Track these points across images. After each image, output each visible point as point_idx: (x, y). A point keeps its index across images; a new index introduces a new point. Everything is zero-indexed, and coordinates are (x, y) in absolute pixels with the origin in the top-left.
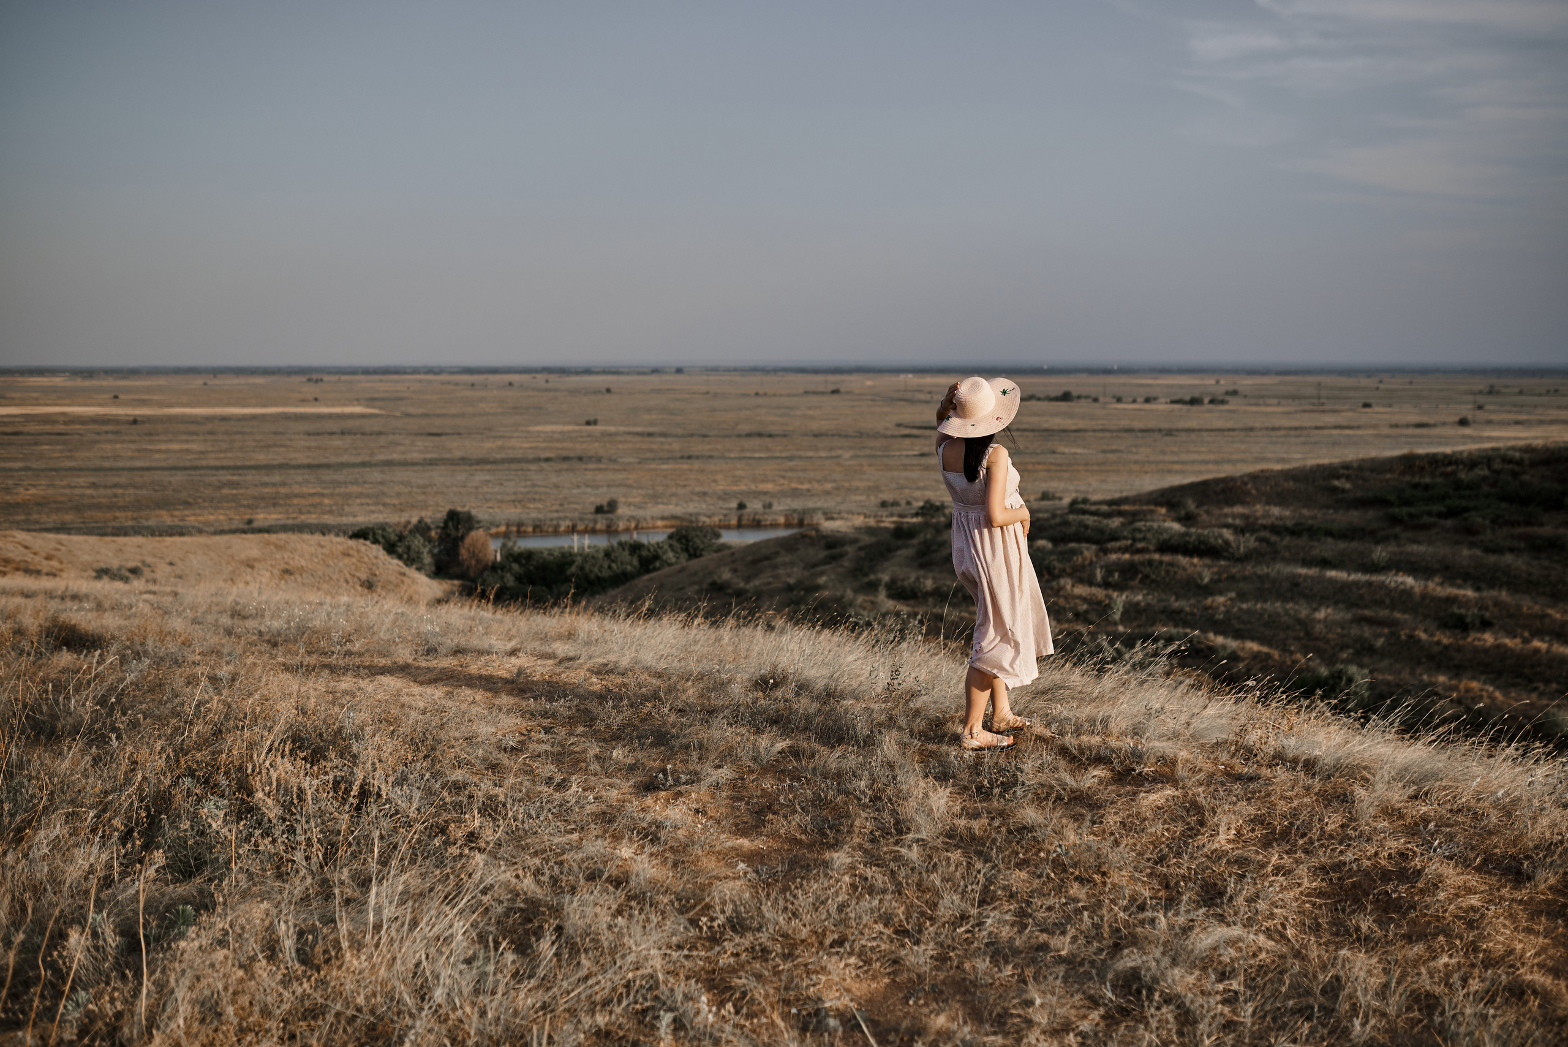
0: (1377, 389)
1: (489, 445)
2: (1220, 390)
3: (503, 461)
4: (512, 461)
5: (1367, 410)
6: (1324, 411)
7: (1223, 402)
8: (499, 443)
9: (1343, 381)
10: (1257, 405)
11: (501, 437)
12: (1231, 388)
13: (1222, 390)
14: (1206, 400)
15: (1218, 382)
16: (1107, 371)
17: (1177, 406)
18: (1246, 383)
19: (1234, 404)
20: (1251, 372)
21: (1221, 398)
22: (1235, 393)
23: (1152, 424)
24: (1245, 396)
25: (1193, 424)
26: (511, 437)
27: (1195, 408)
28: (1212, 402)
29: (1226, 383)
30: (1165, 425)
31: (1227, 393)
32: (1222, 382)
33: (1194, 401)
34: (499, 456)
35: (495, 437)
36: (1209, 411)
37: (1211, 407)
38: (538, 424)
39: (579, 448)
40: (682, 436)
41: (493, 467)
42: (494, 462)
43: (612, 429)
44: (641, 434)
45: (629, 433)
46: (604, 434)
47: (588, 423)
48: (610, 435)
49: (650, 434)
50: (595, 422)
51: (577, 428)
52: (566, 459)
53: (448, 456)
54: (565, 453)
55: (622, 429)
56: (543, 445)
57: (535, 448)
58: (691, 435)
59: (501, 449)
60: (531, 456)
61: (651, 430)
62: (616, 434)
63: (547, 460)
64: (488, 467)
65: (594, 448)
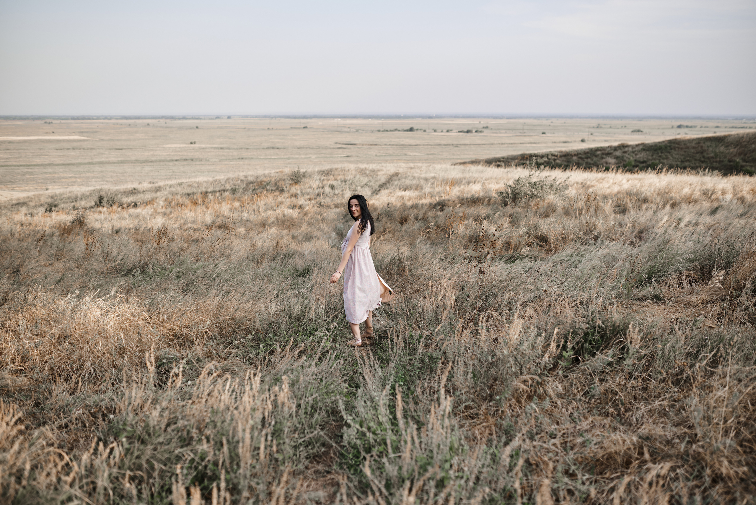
0: (550, 125)
1: (146, 154)
2: (480, 127)
3: (156, 161)
4: (160, 161)
6: (525, 136)
7: (481, 132)
8: (151, 153)
10: (496, 133)
11: (152, 150)
12: (485, 126)
13: (482, 126)
14: (474, 131)
15: (479, 122)
16: (430, 117)
17: (461, 134)
18: (492, 122)
19: (486, 132)
20: (495, 118)
21: (480, 130)
22: (487, 128)
23: (450, 142)
24: (491, 129)
25: (467, 142)
26: (156, 150)
27: (469, 134)
28: (476, 132)
29: (484, 122)
30: (455, 143)
31: (483, 128)
32: (482, 123)
33: (468, 132)
34: (153, 159)
35: (149, 150)
36: (475, 136)
37: (476, 134)
38: (168, 144)
39: (190, 155)
40: (237, 149)
41: (152, 164)
42: (152, 162)
43: (203, 146)
44: (218, 148)
45: (212, 148)
46: (200, 148)
47: (191, 143)
48: (203, 148)
49: (222, 148)
50: (195, 143)
51: (187, 146)
52: (186, 160)
53: (129, 159)
54: (184, 157)
55: (208, 146)
56: (173, 154)
57: (169, 155)
58: (241, 148)
59: (153, 155)
60: (168, 159)
61: (222, 146)
62: (206, 148)
63: (176, 160)
64: (150, 164)
65: (197, 155)
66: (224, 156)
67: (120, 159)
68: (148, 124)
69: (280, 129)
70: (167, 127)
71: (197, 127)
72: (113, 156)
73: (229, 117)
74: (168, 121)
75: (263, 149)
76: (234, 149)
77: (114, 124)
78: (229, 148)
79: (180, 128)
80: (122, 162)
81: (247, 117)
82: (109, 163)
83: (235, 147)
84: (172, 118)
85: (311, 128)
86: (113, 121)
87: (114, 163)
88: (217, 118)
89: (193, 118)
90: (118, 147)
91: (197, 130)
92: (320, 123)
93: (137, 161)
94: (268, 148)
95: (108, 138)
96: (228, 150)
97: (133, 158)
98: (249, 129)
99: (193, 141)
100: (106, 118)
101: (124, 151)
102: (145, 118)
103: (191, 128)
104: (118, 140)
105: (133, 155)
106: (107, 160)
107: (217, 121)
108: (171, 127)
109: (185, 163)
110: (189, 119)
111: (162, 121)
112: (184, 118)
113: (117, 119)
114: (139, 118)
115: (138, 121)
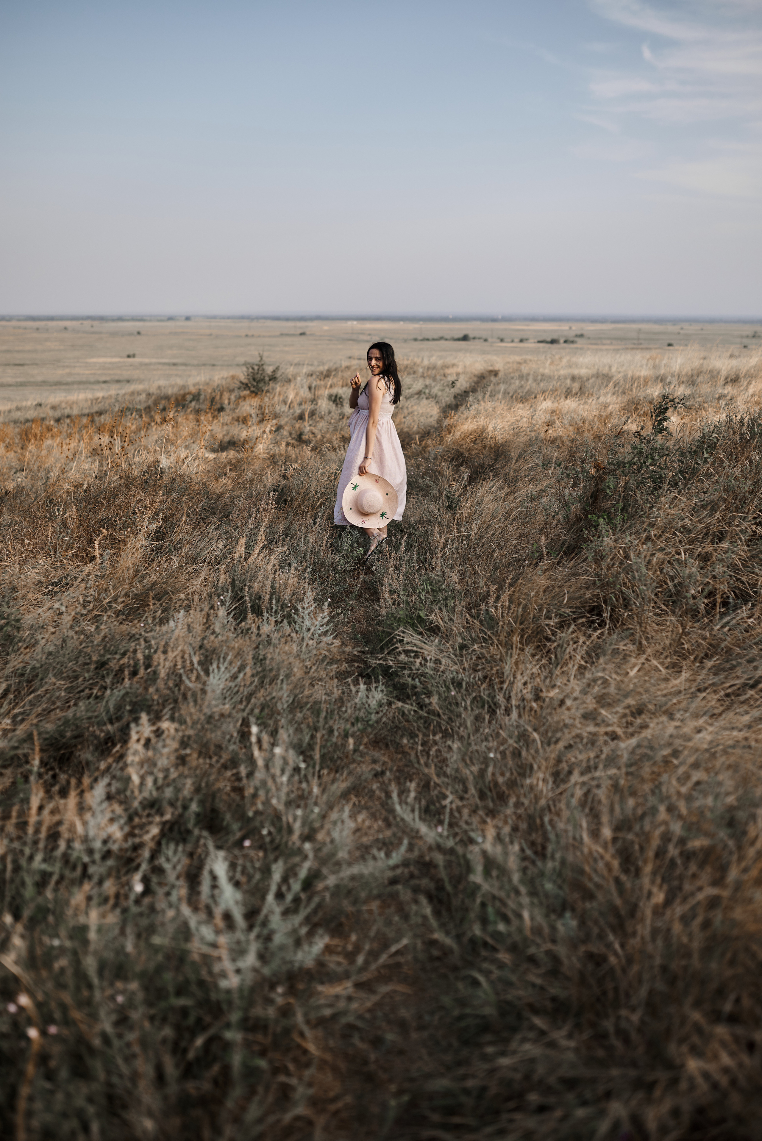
0: (679, 333)
1: (60, 372)
2: (571, 335)
3: (73, 383)
4: (80, 383)
5: (671, 348)
6: (641, 349)
7: (573, 342)
8: (67, 370)
9: (657, 327)
10: (596, 344)
11: (67, 367)
12: (579, 333)
13: (573, 333)
14: (562, 341)
15: (570, 328)
16: (494, 320)
17: (541, 345)
18: (589, 328)
19: (580, 343)
20: (594, 321)
21: (571, 339)
22: (581, 336)
24: (589, 338)
26: (75, 367)
27: (554, 346)
28: (565, 342)
29: (576, 328)
31: (577, 336)
32: (574, 328)
33: (553, 342)
34: (70, 380)
35: (64, 367)
36: (564, 349)
37: (565, 345)
38: (93, 357)
39: (126, 374)
40: (198, 365)
41: (67, 387)
42: (67, 384)
43: (146, 360)
44: (168, 364)
45: (160, 363)
46: (142, 364)
47: (129, 356)
48: (146, 364)
49: (174, 364)
50: (134, 356)
51: (122, 360)
52: (118, 381)
53: (32, 380)
54: (117, 378)
55: (154, 360)
56: (99, 372)
57: (94, 374)
58: (204, 365)
59: (70, 374)
60: (92, 379)
61: (175, 361)
62: (150, 364)
63: (105, 382)
64: (63, 387)
65: (136, 374)
67: (19, 380)
68: (66, 328)
69: (264, 337)
70: (93, 333)
71: (139, 333)
72: (10, 375)
73: (188, 319)
74: (96, 323)
75: (238, 365)
76: (194, 365)
77: (14, 328)
78: (185, 365)
79: (114, 334)
80: (23, 384)
81: (214, 317)
82: (2, 385)
83: (195, 362)
84: (102, 319)
85: (311, 335)
86: (14, 323)
87: (10, 385)
88: (170, 319)
89: (134, 319)
90: (18, 362)
91: (139, 337)
92: (326, 328)
93: (44, 383)
95: (3, 348)
96: (184, 368)
97: (40, 379)
98: (217, 336)
99: (131, 353)
100: (3, 319)
101: (26, 367)
102: (62, 318)
103: (131, 334)
104: (18, 352)
105: (38, 374)
106: (0, 381)
107: (170, 324)
108: (100, 333)
109: (118, 386)
110: (128, 320)
111: (87, 323)
112: (120, 319)
113: (19, 320)
114: (52, 319)
115: (50, 324)
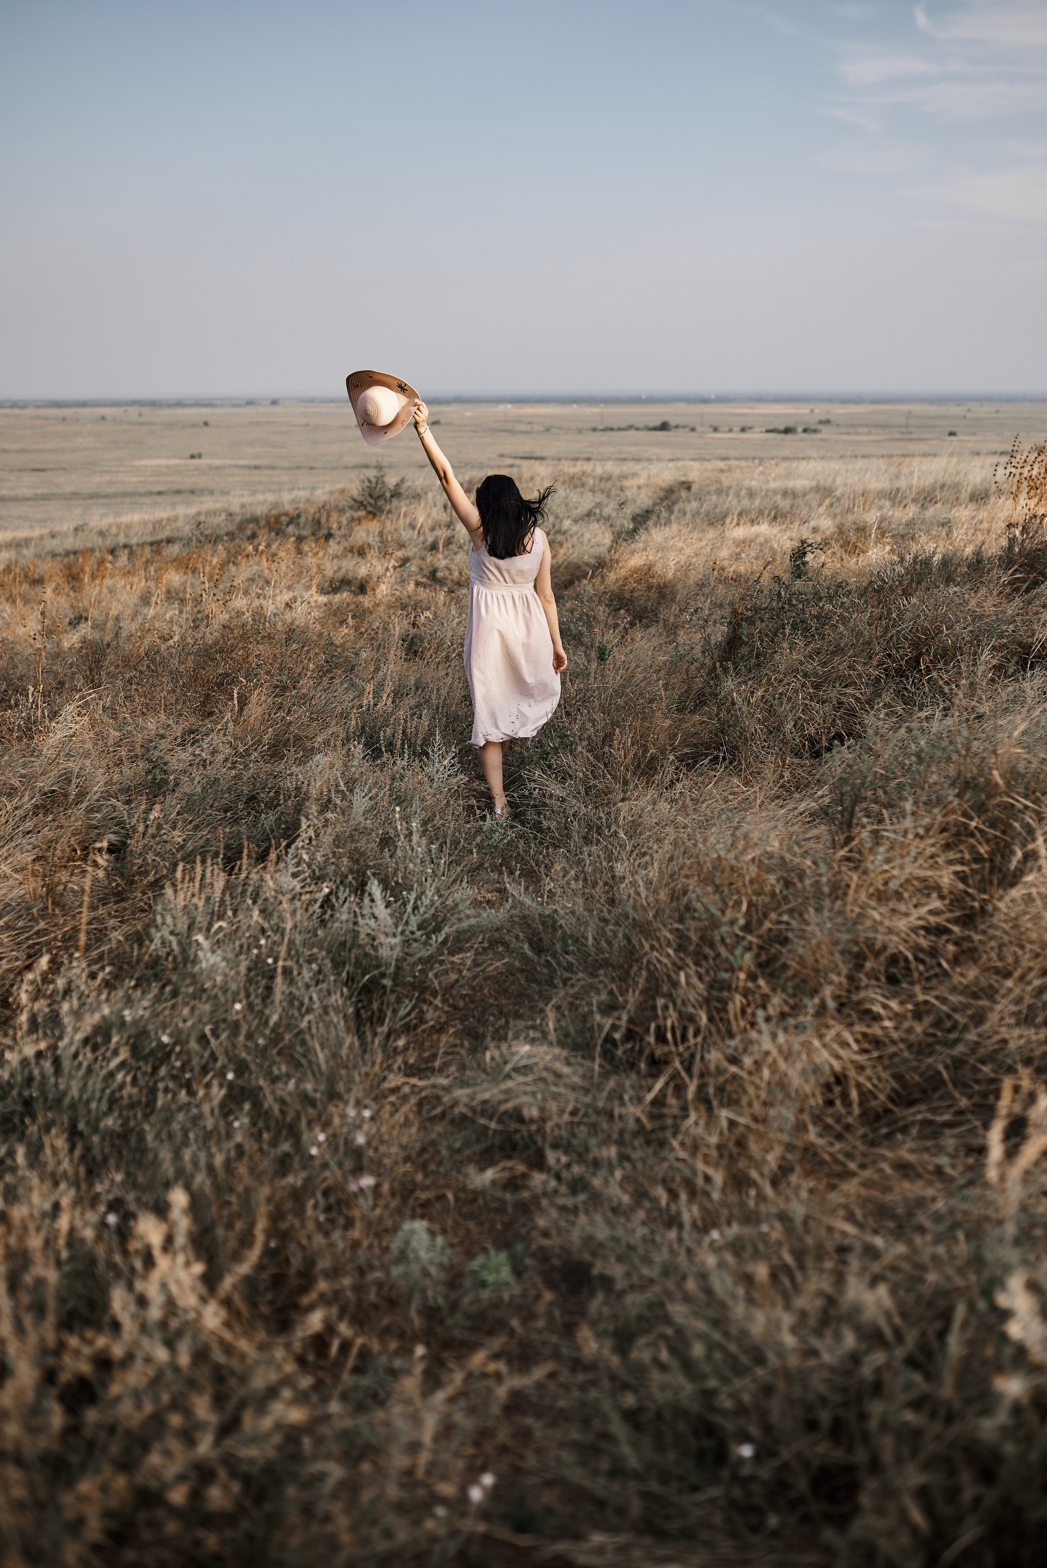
0: (964, 418)
1: (97, 479)
2: (812, 421)
3: (115, 495)
4: (125, 495)
5: (953, 438)
6: (911, 440)
7: (815, 431)
8: (107, 478)
9: (933, 409)
10: (848, 434)
11: (107, 472)
12: (824, 418)
13: (816, 419)
14: (800, 430)
15: (812, 411)
16: (705, 401)
17: (771, 435)
18: (838, 411)
19: (826, 432)
20: (845, 401)
21: (813, 427)
22: (827, 422)
23: (747, 453)
24: (838, 425)
25: (786, 453)
26: (117, 472)
27: (789, 437)
28: (805, 431)
29: (821, 411)
30: (759, 454)
31: (820, 422)
32: (817, 411)
33: (788, 431)
34: (110, 490)
35: (102, 472)
36: (803, 440)
37: (805, 435)
38: (141, 458)
39: (189, 482)
40: (289, 468)
41: (107, 501)
42: (107, 496)
43: (218, 462)
44: (248, 467)
45: (236, 466)
46: (211, 468)
47: (192, 457)
48: (217, 468)
49: (256, 467)
50: (200, 456)
51: (183, 462)
52: (178, 492)
53: (58, 491)
54: (176, 487)
55: (228, 462)
56: (151, 479)
57: (145, 482)
58: (298, 468)
59: (111, 483)
60: (142, 490)
61: (257, 462)
62: (223, 467)
63: (160, 493)
64: (102, 501)
65: (203, 481)
66: (260, 483)
67: (39, 491)
68: (103, 418)
70: (142, 424)
71: (206, 424)
72: (26, 485)
73: (274, 402)
74: (145, 410)
75: (346, 468)
76: (283, 468)
77: (31, 418)
78: (272, 468)
79: (170, 426)
80: (45, 498)
81: (311, 401)
82: (15, 499)
83: (286, 464)
84: (154, 404)
85: (448, 424)
86: (31, 411)
87: (28, 499)
88: (250, 403)
89: (199, 404)
90: (37, 466)
91: (206, 429)
92: (468, 414)
93: (75, 495)
94: (356, 467)
95: (17, 446)
96: (269, 472)
97: (69, 489)
98: (316, 428)
99: (196, 452)
100: (14, 405)
101: (49, 473)
102: (97, 404)
103: (194, 425)
104: (37, 451)
105: (67, 483)
106: (12, 493)
107: (249, 410)
108: (152, 424)
109: (178, 498)
110: (191, 406)
111: (133, 410)
112: (180, 404)
113: (37, 407)
114: (83, 404)
115: (81, 411)
